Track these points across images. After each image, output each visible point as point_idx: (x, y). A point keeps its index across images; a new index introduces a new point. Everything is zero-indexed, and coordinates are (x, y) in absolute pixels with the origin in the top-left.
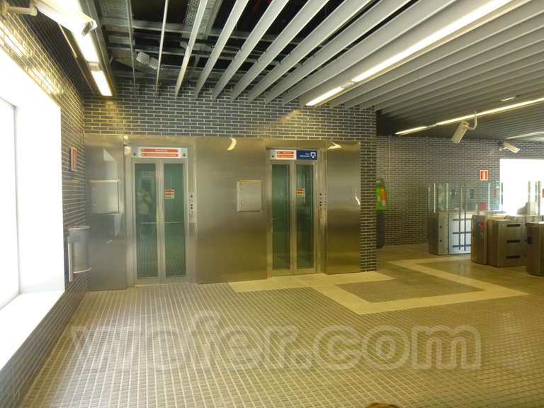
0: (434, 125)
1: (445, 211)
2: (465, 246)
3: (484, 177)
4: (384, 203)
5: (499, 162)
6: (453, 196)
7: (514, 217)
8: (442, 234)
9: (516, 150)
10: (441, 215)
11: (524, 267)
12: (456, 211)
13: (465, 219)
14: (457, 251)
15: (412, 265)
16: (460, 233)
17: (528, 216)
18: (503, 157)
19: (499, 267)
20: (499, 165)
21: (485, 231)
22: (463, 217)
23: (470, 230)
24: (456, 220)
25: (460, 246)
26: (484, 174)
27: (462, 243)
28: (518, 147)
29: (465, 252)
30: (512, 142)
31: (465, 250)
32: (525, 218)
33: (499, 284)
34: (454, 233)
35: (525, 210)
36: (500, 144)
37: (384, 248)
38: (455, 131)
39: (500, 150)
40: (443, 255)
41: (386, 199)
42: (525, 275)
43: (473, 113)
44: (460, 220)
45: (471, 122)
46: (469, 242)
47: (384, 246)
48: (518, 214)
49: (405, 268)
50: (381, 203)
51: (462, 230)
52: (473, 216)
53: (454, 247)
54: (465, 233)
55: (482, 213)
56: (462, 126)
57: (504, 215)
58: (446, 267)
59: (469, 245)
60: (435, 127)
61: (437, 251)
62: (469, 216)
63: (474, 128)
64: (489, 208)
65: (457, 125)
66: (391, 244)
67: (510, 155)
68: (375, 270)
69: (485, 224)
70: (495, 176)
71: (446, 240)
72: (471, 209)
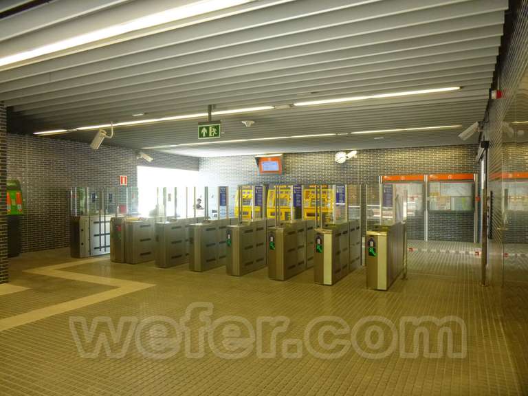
0: (75, 130)
1: (86, 215)
2: (105, 247)
3: (124, 182)
4: (19, 207)
5: (136, 168)
6: (94, 200)
7: (145, 219)
8: (84, 237)
9: (150, 159)
10: (82, 218)
11: (154, 261)
12: (97, 214)
13: (105, 222)
14: (98, 252)
15: (52, 271)
16: (100, 235)
17: (157, 217)
18: (139, 165)
19: (135, 264)
20: (136, 171)
21: (122, 232)
22: (102, 219)
23: (109, 232)
24: (97, 223)
25: (100, 248)
26: (124, 179)
27: (103, 245)
28: (151, 157)
29: (106, 253)
30: (146, 152)
31: (105, 250)
32: (155, 219)
33: (132, 280)
34: (95, 235)
35: (155, 213)
36: (137, 153)
37: (21, 256)
38: (94, 138)
39: (138, 158)
40: (84, 258)
41: (22, 203)
42: (155, 268)
43: (109, 123)
44: (100, 222)
45: (108, 131)
46: (108, 243)
47: (20, 254)
48: (151, 215)
49: (43, 276)
50: (16, 207)
51: (103, 232)
52: (112, 218)
53: (95, 248)
54: (105, 234)
55: (120, 216)
56: (100, 134)
57: (139, 217)
58: (86, 269)
59: (108, 246)
60: (75, 132)
61: (79, 255)
62: (108, 218)
63: (111, 137)
64: (127, 210)
65: (95, 132)
66: (30, 250)
67: (145, 163)
68: (7, 282)
69: (122, 226)
70: (133, 181)
71: (87, 242)
72: (111, 212)
